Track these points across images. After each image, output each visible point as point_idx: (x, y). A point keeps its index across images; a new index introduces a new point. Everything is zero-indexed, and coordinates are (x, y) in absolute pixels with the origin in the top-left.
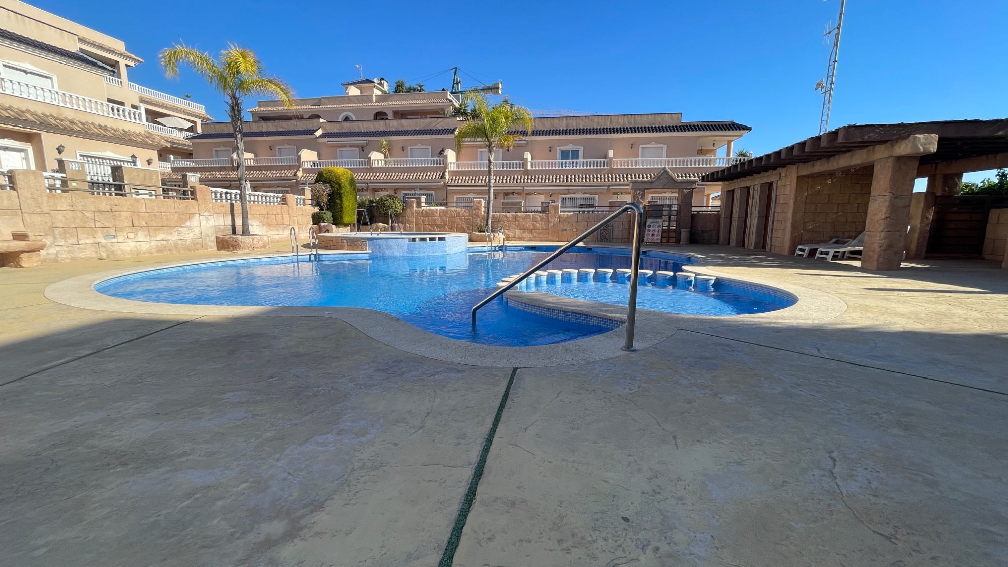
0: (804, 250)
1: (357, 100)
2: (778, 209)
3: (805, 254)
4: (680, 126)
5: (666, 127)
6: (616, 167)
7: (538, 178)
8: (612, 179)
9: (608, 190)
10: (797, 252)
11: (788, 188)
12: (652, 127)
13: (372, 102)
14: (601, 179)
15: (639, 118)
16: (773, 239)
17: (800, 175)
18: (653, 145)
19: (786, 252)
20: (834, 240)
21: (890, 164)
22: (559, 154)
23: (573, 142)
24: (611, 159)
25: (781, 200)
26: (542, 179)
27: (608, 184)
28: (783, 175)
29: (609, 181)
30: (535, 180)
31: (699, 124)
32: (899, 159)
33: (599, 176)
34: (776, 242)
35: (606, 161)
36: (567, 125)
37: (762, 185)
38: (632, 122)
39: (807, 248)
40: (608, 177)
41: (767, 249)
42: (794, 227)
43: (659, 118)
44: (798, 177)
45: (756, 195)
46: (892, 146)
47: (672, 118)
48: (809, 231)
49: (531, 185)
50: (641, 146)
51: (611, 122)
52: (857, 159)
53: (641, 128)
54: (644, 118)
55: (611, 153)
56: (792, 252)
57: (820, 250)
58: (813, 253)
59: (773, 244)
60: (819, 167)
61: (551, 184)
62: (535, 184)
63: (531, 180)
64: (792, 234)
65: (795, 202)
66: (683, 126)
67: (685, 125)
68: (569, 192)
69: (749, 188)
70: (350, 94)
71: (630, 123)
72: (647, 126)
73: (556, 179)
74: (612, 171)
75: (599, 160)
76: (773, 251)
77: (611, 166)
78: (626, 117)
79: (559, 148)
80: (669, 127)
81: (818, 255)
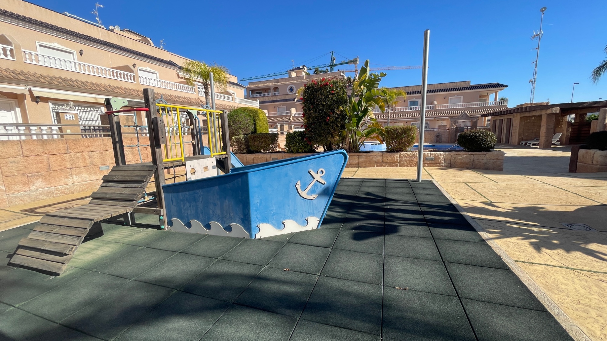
0: (523, 143)
1: (296, 79)
2: (514, 128)
3: (523, 144)
4: (470, 87)
5: (462, 88)
6: (438, 109)
7: (401, 115)
8: (436, 114)
9: (435, 119)
10: (521, 144)
11: (517, 121)
12: (455, 88)
13: (303, 79)
14: (431, 114)
15: (448, 85)
16: (512, 140)
17: (521, 116)
18: (456, 97)
19: (516, 144)
20: (536, 139)
21: (546, 116)
22: (409, 103)
23: (416, 97)
24: (436, 105)
25: (514, 125)
26: (402, 116)
27: (435, 116)
28: (515, 116)
29: (435, 115)
30: (399, 116)
31: (479, 85)
32: (548, 114)
33: (430, 113)
34: (513, 141)
35: (433, 106)
36: (412, 90)
37: (507, 119)
38: (445, 86)
39: (524, 142)
40: (435, 113)
41: (510, 143)
42: (519, 135)
43: (458, 84)
44: (520, 117)
45: (505, 122)
46: (546, 110)
47: (465, 83)
48: (526, 136)
49: (397, 118)
50: (449, 98)
51: (434, 87)
52: (537, 113)
53: (449, 89)
54: (451, 85)
55: (435, 102)
56: (519, 144)
57: (528, 143)
58: (526, 144)
59: (512, 141)
60: (527, 114)
61: (407, 117)
62: (399, 118)
63: (397, 116)
64: (519, 137)
65: (520, 126)
66: (471, 87)
67: (472, 86)
68: (415, 121)
69: (502, 119)
70: (293, 76)
71: (444, 87)
72: (452, 88)
73: (409, 115)
74: (436, 111)
75: (430, 106)
76: (512, 144)
77: (436, 108)
78: (442, 84)
79: (408, 100)
80: (464, 88)
81: (528, 144)
